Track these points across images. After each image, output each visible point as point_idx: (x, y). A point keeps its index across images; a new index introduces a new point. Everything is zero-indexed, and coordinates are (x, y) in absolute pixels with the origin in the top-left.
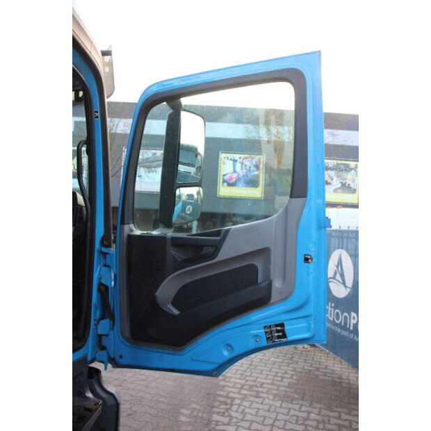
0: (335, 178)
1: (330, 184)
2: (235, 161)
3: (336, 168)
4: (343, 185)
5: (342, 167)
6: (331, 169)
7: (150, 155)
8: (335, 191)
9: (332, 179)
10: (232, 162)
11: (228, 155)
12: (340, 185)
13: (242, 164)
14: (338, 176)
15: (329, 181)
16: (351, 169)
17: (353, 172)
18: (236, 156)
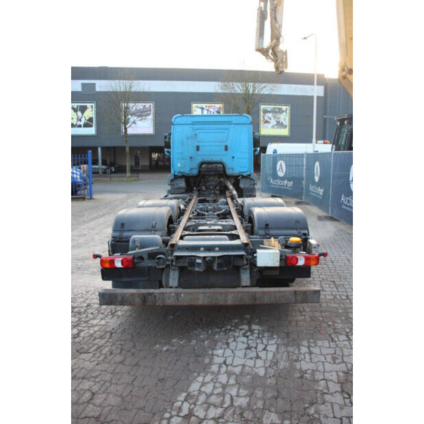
0: (272, 118)
1: (269, 122)
2: (202, 109)
3: (272, 111)
4: (278, 122)
5: (277, 110)
6: (270, 112)
7: (141, 107)
8: (273, 127)
9: (271, 119)
10: (200, 110)
11: (198, 105)
12: (276, 123)
13: (208, 110)
14: (274, 117)
15: (268, 120)
16: (283, 112)
17: (284, 113)
18: (204, 105)
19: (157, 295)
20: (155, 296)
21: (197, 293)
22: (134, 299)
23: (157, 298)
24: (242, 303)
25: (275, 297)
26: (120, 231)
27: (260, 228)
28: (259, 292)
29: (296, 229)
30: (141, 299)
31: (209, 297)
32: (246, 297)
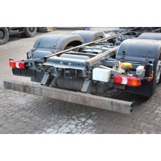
19: (31, 88)
20: (30, 88)
21: (52, 90)
22: (20, 88)
23: (31, 89)
24: (77, 103)
25: (98, 103)
26: (37, 47)
27: (119, 54)
28: (88, 97)
29: (146, 57)
30: (23, 88)
31: (58, 94)
32: (79, 99)
